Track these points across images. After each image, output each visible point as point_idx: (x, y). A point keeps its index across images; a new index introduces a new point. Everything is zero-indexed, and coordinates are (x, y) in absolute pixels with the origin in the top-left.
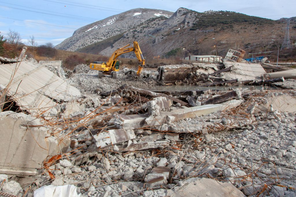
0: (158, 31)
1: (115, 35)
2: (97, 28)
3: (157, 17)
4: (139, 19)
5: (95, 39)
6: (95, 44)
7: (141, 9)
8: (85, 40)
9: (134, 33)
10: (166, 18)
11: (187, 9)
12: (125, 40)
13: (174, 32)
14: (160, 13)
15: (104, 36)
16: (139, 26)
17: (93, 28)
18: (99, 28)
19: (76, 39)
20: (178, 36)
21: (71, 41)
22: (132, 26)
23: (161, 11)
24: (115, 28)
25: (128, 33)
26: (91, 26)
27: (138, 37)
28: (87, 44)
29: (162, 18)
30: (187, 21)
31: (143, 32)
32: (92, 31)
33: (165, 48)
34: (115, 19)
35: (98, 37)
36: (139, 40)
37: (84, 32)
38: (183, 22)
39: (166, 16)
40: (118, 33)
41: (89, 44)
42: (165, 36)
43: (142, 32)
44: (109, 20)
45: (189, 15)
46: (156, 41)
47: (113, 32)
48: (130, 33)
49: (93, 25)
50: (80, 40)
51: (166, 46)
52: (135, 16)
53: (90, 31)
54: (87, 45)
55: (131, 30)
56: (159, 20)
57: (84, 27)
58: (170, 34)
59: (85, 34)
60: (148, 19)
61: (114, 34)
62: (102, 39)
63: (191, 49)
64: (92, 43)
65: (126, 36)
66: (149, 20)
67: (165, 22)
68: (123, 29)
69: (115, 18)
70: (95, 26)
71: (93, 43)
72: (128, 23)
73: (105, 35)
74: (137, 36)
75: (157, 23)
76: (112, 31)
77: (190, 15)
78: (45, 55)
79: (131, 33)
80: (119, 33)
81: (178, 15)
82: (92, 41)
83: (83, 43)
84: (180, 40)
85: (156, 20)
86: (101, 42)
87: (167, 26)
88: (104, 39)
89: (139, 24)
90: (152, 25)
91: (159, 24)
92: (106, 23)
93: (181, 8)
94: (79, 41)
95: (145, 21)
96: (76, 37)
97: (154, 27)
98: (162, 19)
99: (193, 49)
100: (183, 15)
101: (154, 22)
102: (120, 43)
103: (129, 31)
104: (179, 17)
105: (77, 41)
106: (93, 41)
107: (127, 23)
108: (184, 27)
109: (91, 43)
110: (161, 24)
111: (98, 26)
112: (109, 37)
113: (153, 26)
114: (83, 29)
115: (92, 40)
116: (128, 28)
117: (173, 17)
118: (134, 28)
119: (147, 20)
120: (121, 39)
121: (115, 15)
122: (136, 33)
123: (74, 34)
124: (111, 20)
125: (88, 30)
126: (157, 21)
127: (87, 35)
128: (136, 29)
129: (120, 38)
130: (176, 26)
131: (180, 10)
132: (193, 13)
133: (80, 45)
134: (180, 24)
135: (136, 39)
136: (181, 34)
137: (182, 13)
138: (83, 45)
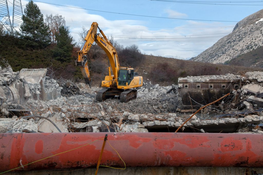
8: (254, 39)
19: (238, 37)
21: (230, 42)
28: (257, 45)
37: (255, 22)
41: (261, 45)
50: (244, 39)
54: (257, 47)
59: (254, 28)
83: (249, 43)
94: (242, 41)
96: (237, 33)
105: (239, 41)
114: (251, 18)
123: (234, 29)
127: (257, 29)
133: (244, 47)
138: (248, 46)
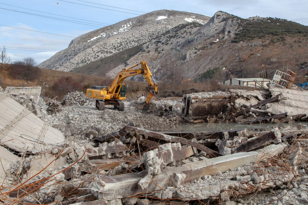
0: (189, 42)
1: (130, 48)
2: (104, 36)
3: (188, 24)
4: (164, 25)
5: (102, 53)
6: (102, 60)
7: (167, 11)
8: (87, 54)
9: (157, 45)
10: (200, 25)
11: (228, 14)
12: (144, 55)
13: (211, 45)
14: (192, 18)
15: (115, 49)
16: (164, 34)
17: (99, 36)
18: (108, 37)
19: (73, 52)
20: (217, 50)
21: (66, 56)
22: (154, 34)
23: (194, 14)
24: (130, 38)
25: (149, 45)
26: (96, 33)
27: (163, 50)
28: (89, 60)
29: (194, 24)
30: (227, 29)
31: (169, 44)
32: (97, 41)
33: (200, 67)
34: (131, 24)
35: (105, 50)
36: (164, 55)
37: (87, 41)
38: (223, 31)
39: (200, 22)
40: (135, 44)
41: (93, 60)
42: (199, 50)
43: (168, 43)
44: (123, 26)
45: (230, 21)
46: (188, 56)
47: (127, 43)
48: (152, 45)
49: (100, 32)
50: (79, 55)
51: (201, 65)
52: (158, 21)
53: (95, 40)
54: (90, 62)
55: (154, 41)
56: (190, 27)
57: (87, 34)
58: (205, 47)
59: (86, 45)
60: (177, 25)
61: (130, 46)
62: (112, 53)
63: (233, 69)
64: (96, 59)
65: (146, 50)
66: (178, 26)
67: (199, 30)
68: (141, 38)
69: (131, 23)
70: (102, 34)
71: (99, 58)
72: (149, 30)
73: (116, 47)
74: (162, 50)
75: (188, 32)
76: (126, 41)
77: (231, 21)
78: (21, 77)
79: (153, 45)
80: (136, 44)
81: (216, 21)
82: (96, 56)
83: (83, 58)
84: (219, 57)
85: (187, 27)
86: (110, 56)
87: (201, 35)
88: (115, 52)
89: (164, 32)
90: (181, 34)
91: (191, 33)
92: (118, 30)
93: (219, 11)
94: (78, 56)
95: (172, 27)
96: (73, 49)
97: (184, 37)
98: (196, 27)
99: (236, 69)
100: (223, 21)
101: (184, 29)
102: (137, 59)
103: (150, 41)
104: (217, 24)
105: (74, 56)
106: (98, 56)
107: (148, 30)
108: (223, 38)
109: (95, 58)
110: (194, 33)
111: (106, 33)
112: (121, 50)
113: (183, 36)
114: (84, 37)
115: (97, 54)
116: (149, 37)
117: (209, 23)
118: (157, 37)
119: (175, 26)
120: (138, 54)
121: (131, 19)
122: (160, 44)
123: (70, 45)
124: (125, 25)
125: (92, 39)
126: (188, 28)
127: (89, 47)
128: (159, 39)
129: (138, 52)
130: (214, 36)
131: (218, 14)
132: (234, 19)
133: (80, 61)
134: (219, 33)
135: (159, 53)
136: (220, 48)
137: (221, 18)
138: (83, 61)
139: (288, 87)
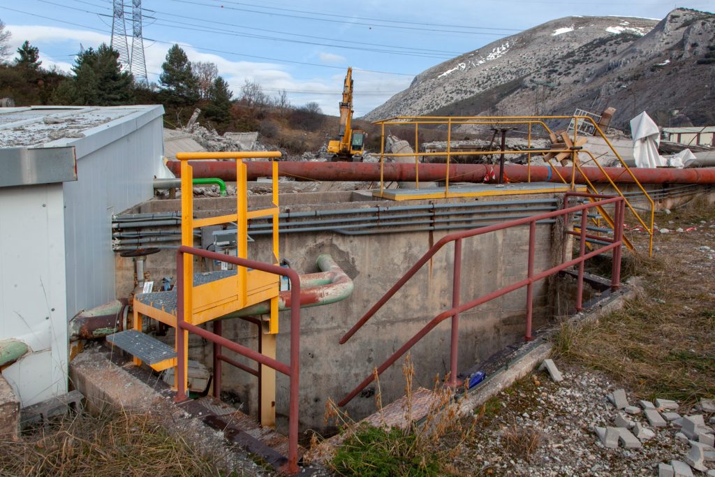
0: (610, 69)
1: (503, 83)
2: (464, 67)
3: (612, 37)
4: (566, 43)
5: (458, 93)
6: (456, 104)
7: (573, 19)
8: (435, 97)
9: (549, 77)
10: (636, 38)
11: (697, 11)
12: (525, 93)
13: (653, 70)
14: (621, 26)
15: (479, 86)
16: (563, 58)
17: (455, 69)
18: (470, 69)
19: (416, 94)
20: (663, 79)
21: (406, 99)
22: (546, 59)
23: (626, 19)
24: (504, 67)
25: (534, 77)
26: (451, 64)
27: (559, 84)
28: (439, 105)
29: (624, 37)
30: (691, 40)
31: (572, 74)
32: (451, 76)
33: (625, 110)
34: (508, 46)
35: (464, 89)
36: (560, 94)
37: (436, 77)
38: (681, 45)
39: (640, 31)
40: (512, 78)
41: (444, 104)
42: (626, 81)
43: (570, 73)
44: (494, 49)
45: (697, 26)
46: (603, 92)
47: (499, 77)
48: (540, 77)
49: (458, 61)
50: (424, 97)
51: (628, 106)
52: (555, 37)
53: (448, 75)
54: (439, 107)
55: (544, 70)
56: (615, 43)
57: (437, 66)
58: (640, 75)
59: (436, 83)
60: (589, 41)
61: (503, 81)
62: (473, 92)
63: (696, 112)
64: (449, 103)
65: (528, 85)
66: (592, 43)
67: (631, 45)
68: (523, 67)
69: (507, 44)
70: (460, 65)
71: (453, 101)
72: (537, 54)
73: (480, 83)
74: (557, 84)
75: (610, 50)
76: (497, 73)
77: (700, 25)
79: (543, 77)
80: (514, 77)
81: (668, 27)
82: (449, 99)
83: (430, 102)
84: (667, 92)
85: (609, 42)
86: (469, 98)
87: (635, 55)
88: (478, 91)
89: (565, 53)
90: (597, 55)
91: (615, 53)
92: (485, 57)
93: (678, 9)
94: (422, 99)
95: (581, 45)
96: (416, 89)
97: (602, 60)
98: (626, 41)
99: (702, 112)
100: (683, 26)
101: (603, 47)
102: (513, 101)
103: (538, 71)
104: (670, 33)
105: (418, 99)
106: (452, 98)
107: (535, 54)
108: (681, 56)
109: (447, 101)
110: (621, 53)
111: (467, 63)
112: (489, 88)
113: (599, 58)
114: (432, 71)
115: (450, 95)
116: (538, 65)
117: (653, 31)
118: (551, 63)
119: (585, 43)
120: (516, 92)
121: (507, 38)
122: (554, 76)
123: (412, 84)
124: (498, 49)
125: (445, 74)
126: (611, 45)
127: (440, 85)
128: (554, 67)
129: (515, 89)
130: (659, 55)
131: (674, 14)
132: (709, 19)
133: (424, 107)
134: (671, 49)
135: (552, 90)
136: (672, 75)
137: (680, 21)
138: (429, 106)
139: (597, 134)
